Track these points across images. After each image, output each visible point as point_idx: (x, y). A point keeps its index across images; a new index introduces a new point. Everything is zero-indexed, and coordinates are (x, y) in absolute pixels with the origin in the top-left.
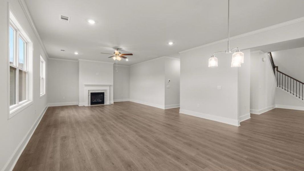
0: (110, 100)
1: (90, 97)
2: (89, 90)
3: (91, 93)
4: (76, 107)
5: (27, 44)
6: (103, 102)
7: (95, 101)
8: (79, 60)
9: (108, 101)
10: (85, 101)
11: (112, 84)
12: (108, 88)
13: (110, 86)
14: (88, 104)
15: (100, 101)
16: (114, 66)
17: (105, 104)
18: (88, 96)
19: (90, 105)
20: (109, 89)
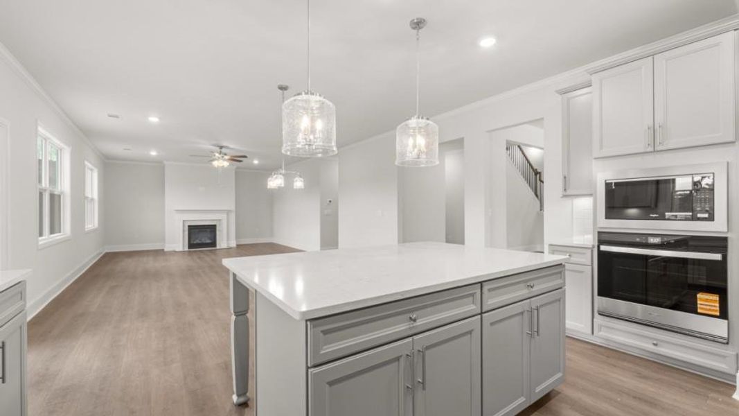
0: (228, 239)
1: (187, 233)
2: (184, 221)
3: (189, 226)
4: (159, 253)
5: (61, 150)
6: (213, 244)
7: (198, 241)
8: (165, 162)
9: (225, 241)
10: (177, 241)
11: (233, 208)
12: (223, 217)
13: (228, 212)
14: (183, 246)
15: (208, 241)
16: (236, 172)
17: (218, 247)
18: (184, 231)
19: (186, 249)
20: (226, 218)
